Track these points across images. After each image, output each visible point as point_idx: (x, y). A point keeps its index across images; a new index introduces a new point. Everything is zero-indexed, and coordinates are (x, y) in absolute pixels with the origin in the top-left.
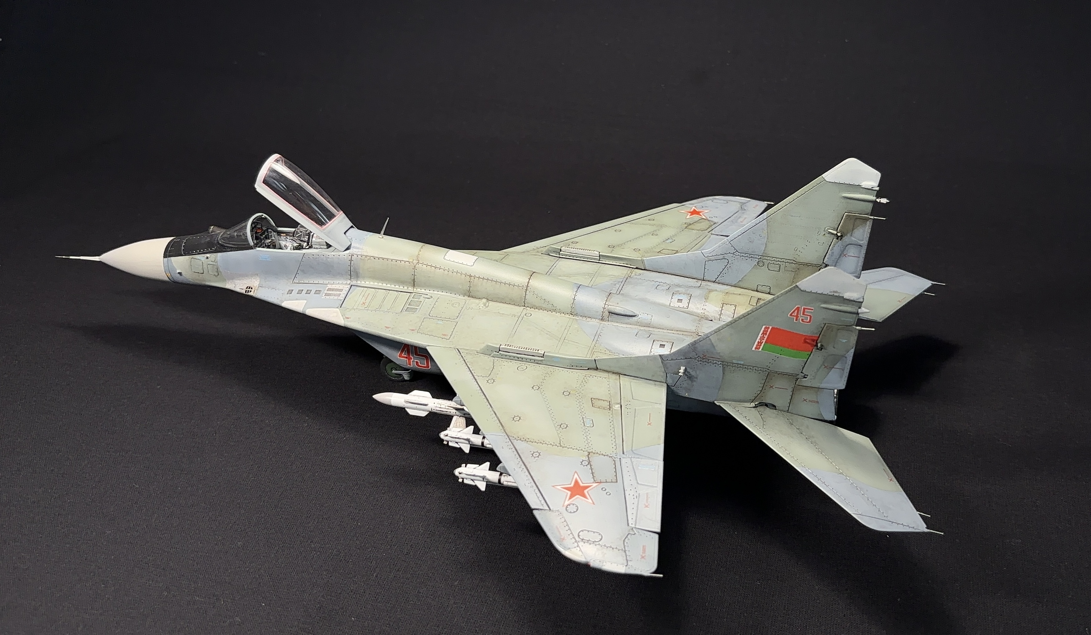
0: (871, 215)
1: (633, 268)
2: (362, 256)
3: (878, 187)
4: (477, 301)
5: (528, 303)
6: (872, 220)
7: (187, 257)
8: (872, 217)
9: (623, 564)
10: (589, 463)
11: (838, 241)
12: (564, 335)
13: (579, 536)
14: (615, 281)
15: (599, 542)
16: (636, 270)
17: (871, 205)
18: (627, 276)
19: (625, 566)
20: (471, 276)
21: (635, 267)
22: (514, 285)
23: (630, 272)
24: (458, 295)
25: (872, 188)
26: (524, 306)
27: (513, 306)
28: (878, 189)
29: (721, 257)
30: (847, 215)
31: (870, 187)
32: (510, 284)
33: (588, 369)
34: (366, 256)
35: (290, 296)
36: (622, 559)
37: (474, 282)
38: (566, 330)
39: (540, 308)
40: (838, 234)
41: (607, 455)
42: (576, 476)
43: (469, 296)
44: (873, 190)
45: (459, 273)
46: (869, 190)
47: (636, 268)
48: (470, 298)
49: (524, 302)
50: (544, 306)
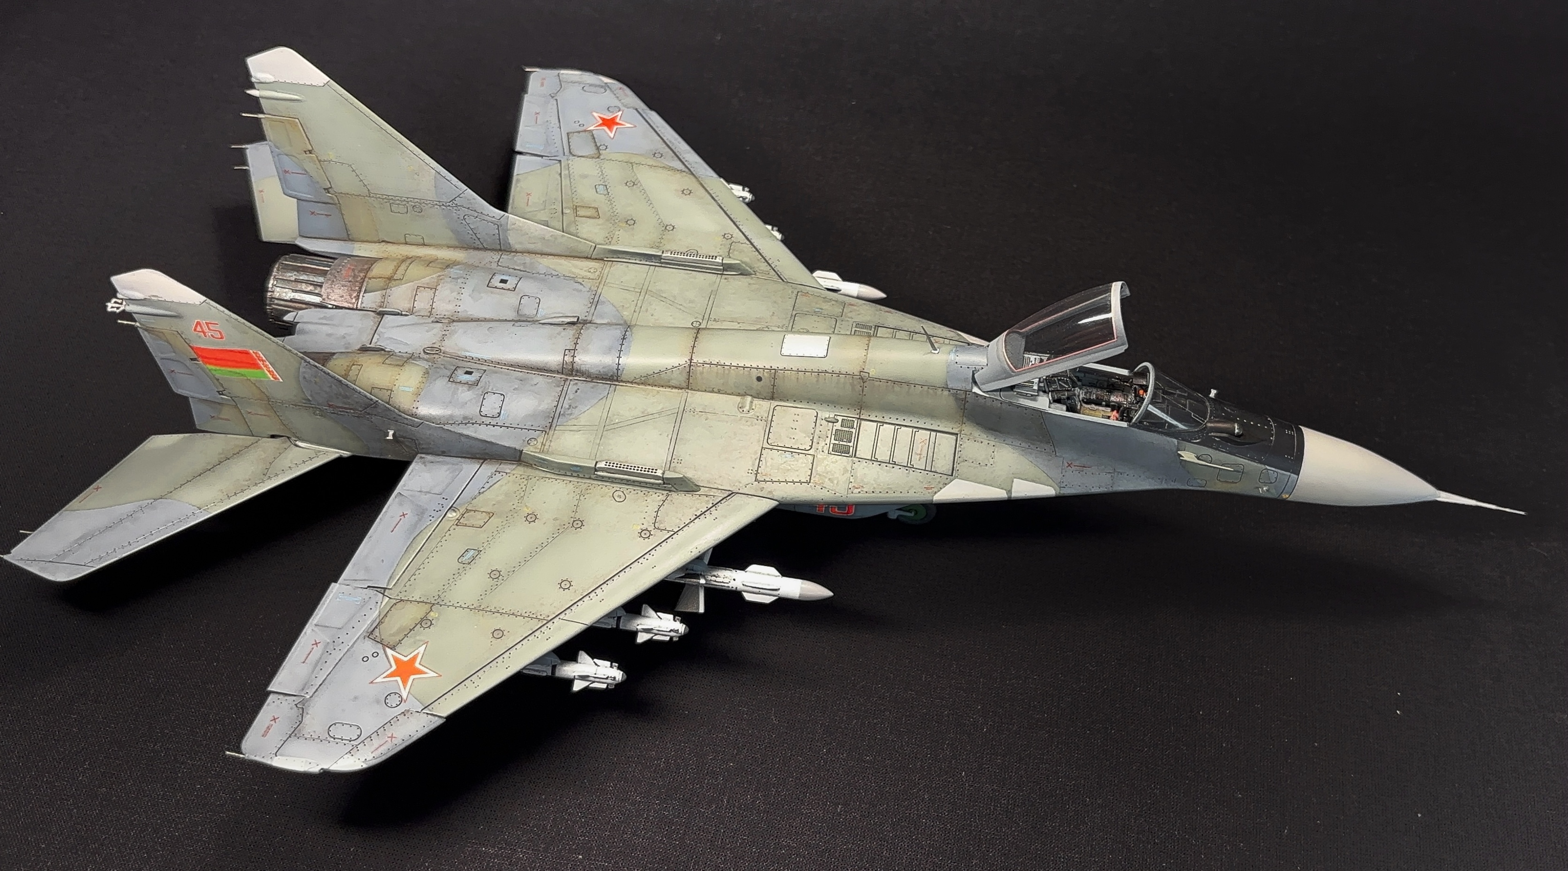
41: (578, 157)
42: (612, 135)
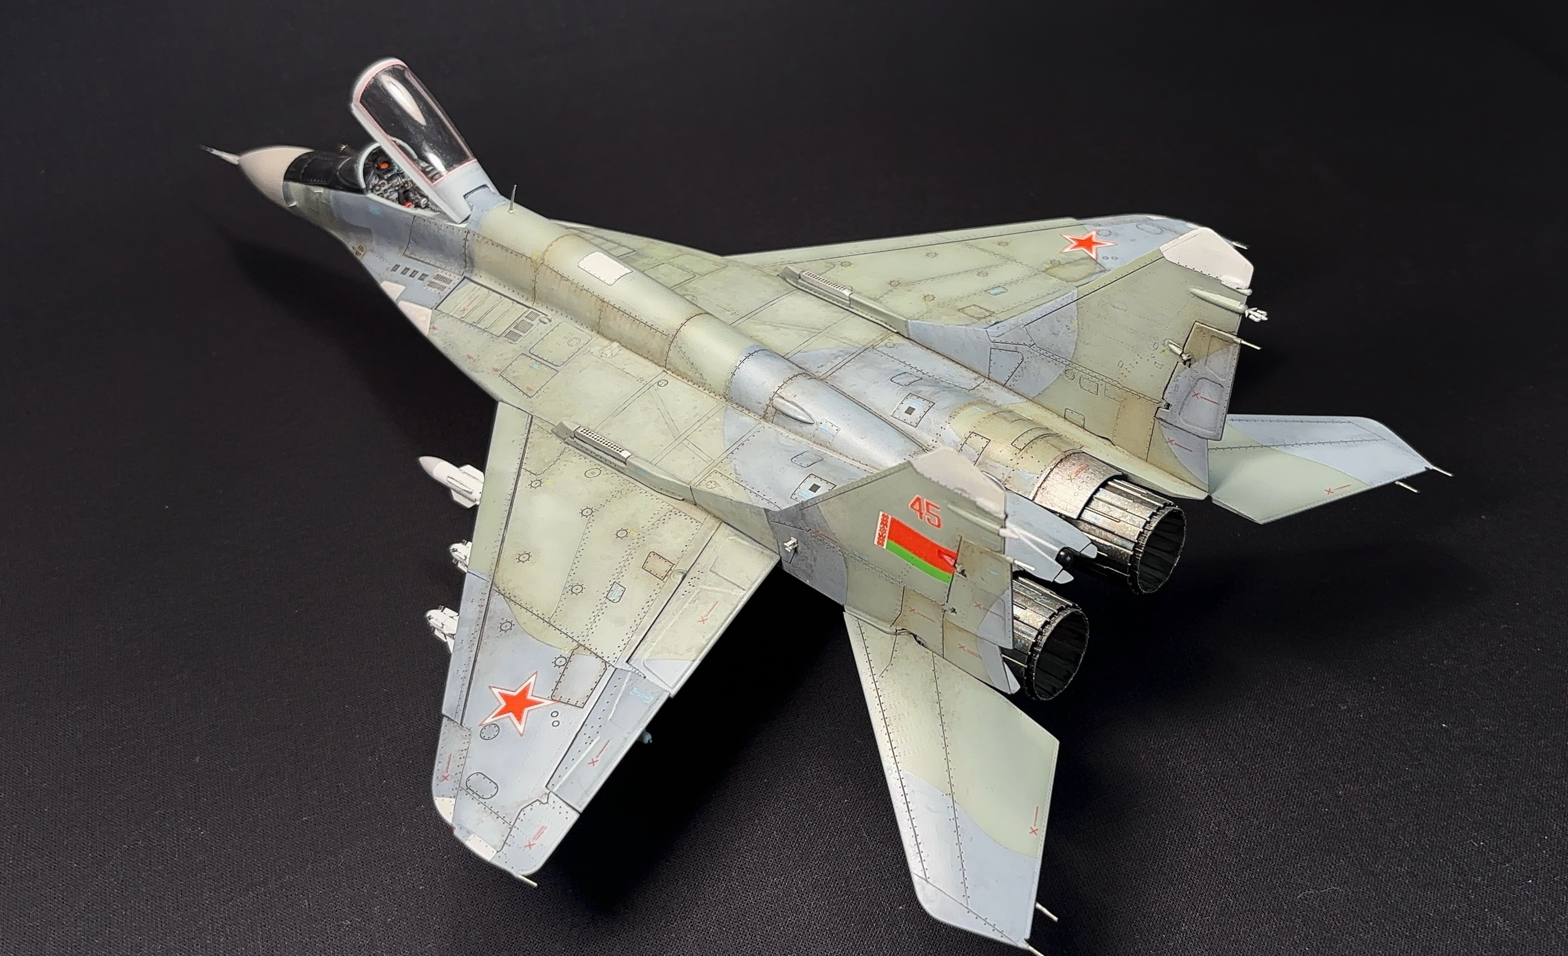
0: (1238, 336)
1: (893, 332)
2: (479, 236)
3: (1249, 288)
4: (606, 342)
5: (670, 364)
6: (1238, 347)
7: (303, 186)
8: (1239, 340)
9: (494, 847)
10: (568, 660)
11: (1186, 368)
12: (689, 432)
13: (468, 780)
14: (841, 351)
15: (485, 800)
16: (896, 337)
17: (1238, 320)
18: (869, 345)
19: (495, 852)
20: (604, 302)
21: (896, 331)
22: (657, 331)
23: (881, 339)
24: (585, 327)
25: (1238, 288)
26: (665, 367)
27: (649, 364)
28: (1248, 292)
29: (1012, 347)
30: (1198, 328)
31: (1235, 288)
32: (651, 327)
33: (683, 500)
34: (484, 238)
35: (392, 275)
36: (498, 841)
37: (605, 311)
38: (699, 424)
39: (683, 376)
40: (1183, 355)
41: (601, 658)
42: (532, 680)
43: (598, 333)
44: (1238, 292)
45: (590, 292)
46: (1234, 292)
47: (897, 333)
48: (598, 336)
49: (666, 360)
50: (690, 373)
